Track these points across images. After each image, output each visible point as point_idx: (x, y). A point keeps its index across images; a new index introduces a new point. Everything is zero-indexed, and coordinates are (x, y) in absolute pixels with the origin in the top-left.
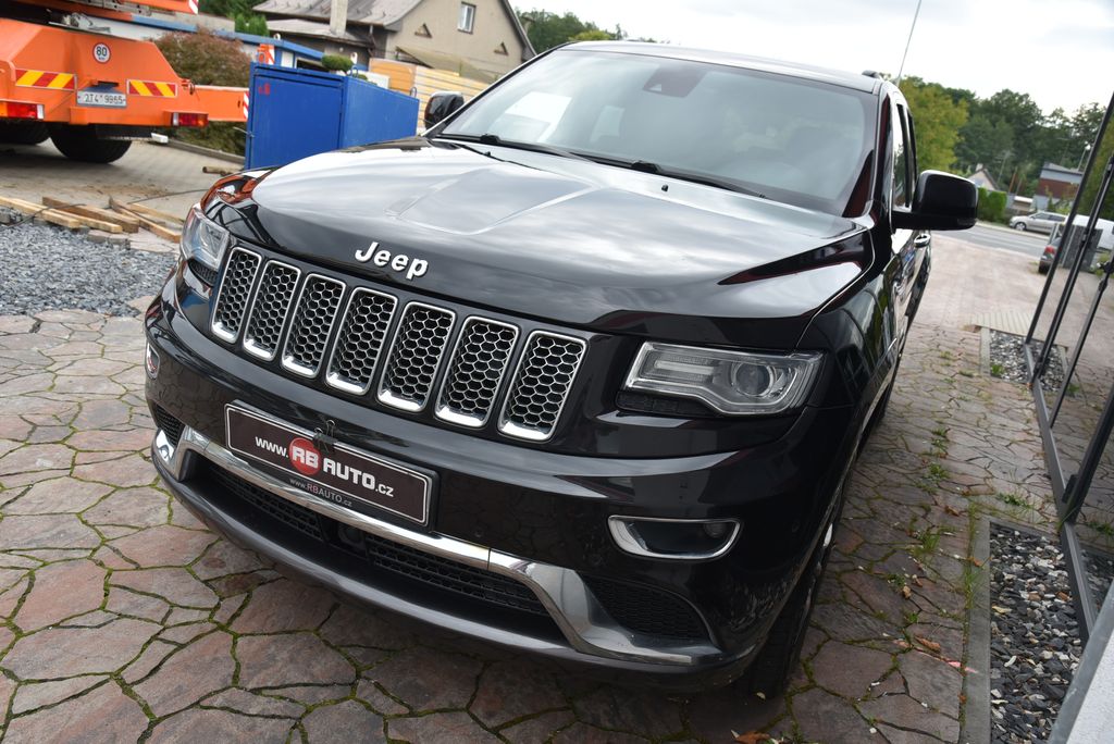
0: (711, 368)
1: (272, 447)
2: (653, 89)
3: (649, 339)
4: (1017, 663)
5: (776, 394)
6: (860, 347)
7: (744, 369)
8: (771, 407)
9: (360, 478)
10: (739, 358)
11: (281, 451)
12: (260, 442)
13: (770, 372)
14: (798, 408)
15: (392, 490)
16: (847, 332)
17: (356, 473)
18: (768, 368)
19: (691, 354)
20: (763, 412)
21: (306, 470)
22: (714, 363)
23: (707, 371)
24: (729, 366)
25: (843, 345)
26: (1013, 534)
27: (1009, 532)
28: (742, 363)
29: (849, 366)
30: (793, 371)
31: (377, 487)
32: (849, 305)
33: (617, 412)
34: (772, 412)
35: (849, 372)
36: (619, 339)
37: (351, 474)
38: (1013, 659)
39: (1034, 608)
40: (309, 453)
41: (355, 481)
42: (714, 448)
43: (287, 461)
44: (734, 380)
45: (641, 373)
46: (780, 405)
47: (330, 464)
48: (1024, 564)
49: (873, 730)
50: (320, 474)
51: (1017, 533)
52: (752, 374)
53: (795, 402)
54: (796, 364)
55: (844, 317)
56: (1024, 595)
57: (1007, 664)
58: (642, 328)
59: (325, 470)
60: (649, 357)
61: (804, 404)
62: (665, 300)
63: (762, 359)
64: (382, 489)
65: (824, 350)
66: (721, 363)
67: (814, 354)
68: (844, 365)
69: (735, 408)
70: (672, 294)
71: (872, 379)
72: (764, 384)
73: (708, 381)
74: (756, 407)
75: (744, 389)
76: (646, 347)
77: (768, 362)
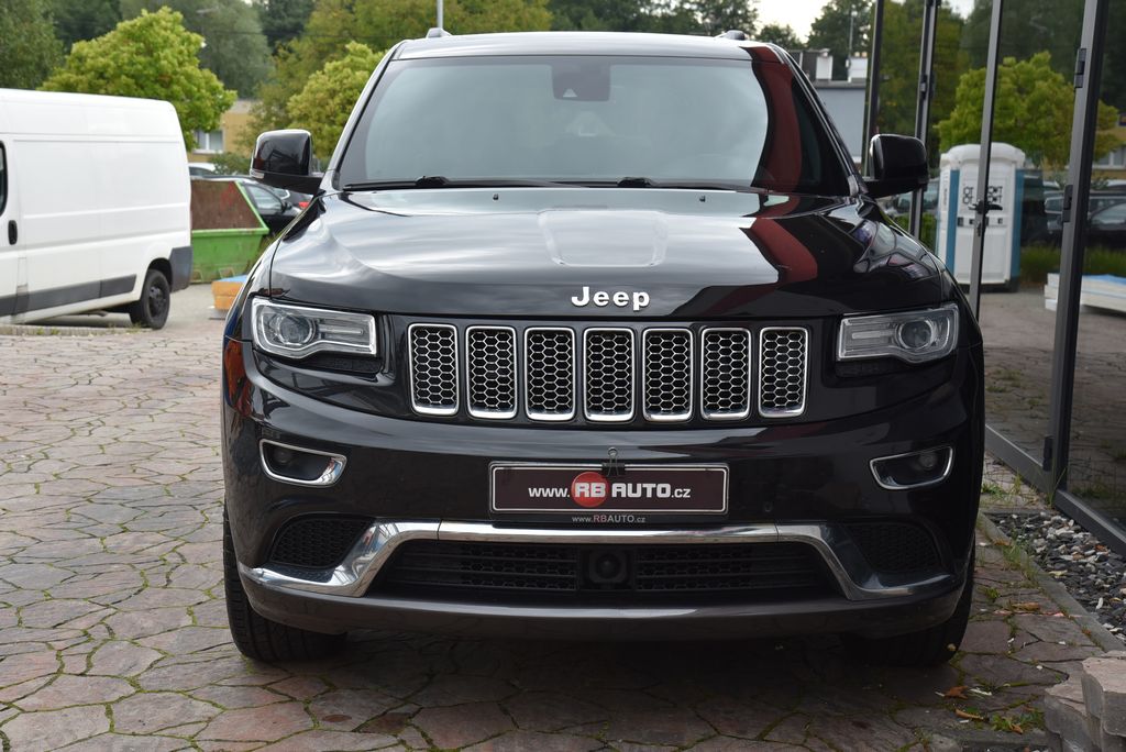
1: (548, 493)
2: (566, 95)
4: (1105, 603)
9: (654, 490)
11: (562, 493)
12: (534, 493)
15: (689, 490)
17: (649, 487)
21: (592, 502)
26: (1011, 518)
27: (1006, 516)
31: (672, 493)
37: (644, 490)
38: (1101, 601)
39: (1084, 564)
40: (594, 485)
41: (649, 495)
43: (570, 501)
47: (621, 489)
48: (1045, 538)
49: (1040, 667)
50: (609, 501)
51: (1015, 517)
56: (1067, 558)
57: (1098, 607)
59: (614, 495)
64: (679, 493)
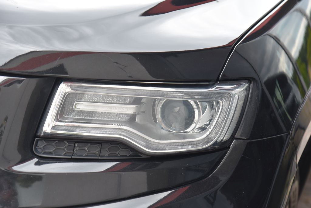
0: (134, 106)
3: (67, 80)
5: (203, 129)
6: (290, 74)
7: (168, 105)
8: (198, 143)
10: (162, 95)
13: (195, 106)
14: (226, 142)
16: (274, 59)
18: (192, 102)
19: (111, 93)
20: (190, 148)
22: (137, 101)
23: (130, 109)
24: (154, 103)
25: (272, 74)
28: (165, 99)
29: (278, 94)
30: (218, 103)
32: (276, 30)
33: (36, 160)
34: (199, 148)
35: (279, 102)
36: (34, 82)
42: (145, 190)
44: (159, 116)
45: (59, 116)
46: (207, 140)
52: (177, 109)
53: (223, 136)
54: (220, 96)
55: (271, 43)
58: (61, 69)
60: (67, 99)
61: (233, 137)
62: (82, 38)
63: (186, 94)
65: (249, 80)
66: (143, 101)
67: (239, 85)
68: (273, 94)
69: (160, 146)
70: (88, 31)
71: (303, 106)
72: (189, 120)
73: (131, 120)
74: (184, 144)
75: (169, 125)
76: (64, 88)
77: (192, 95)
